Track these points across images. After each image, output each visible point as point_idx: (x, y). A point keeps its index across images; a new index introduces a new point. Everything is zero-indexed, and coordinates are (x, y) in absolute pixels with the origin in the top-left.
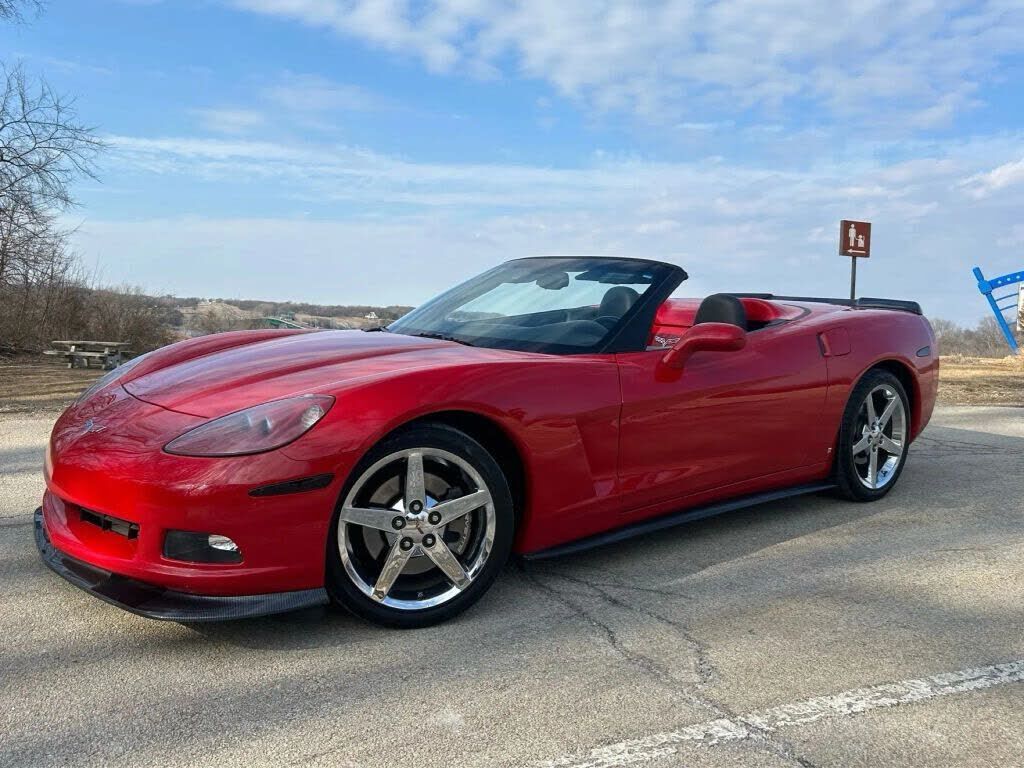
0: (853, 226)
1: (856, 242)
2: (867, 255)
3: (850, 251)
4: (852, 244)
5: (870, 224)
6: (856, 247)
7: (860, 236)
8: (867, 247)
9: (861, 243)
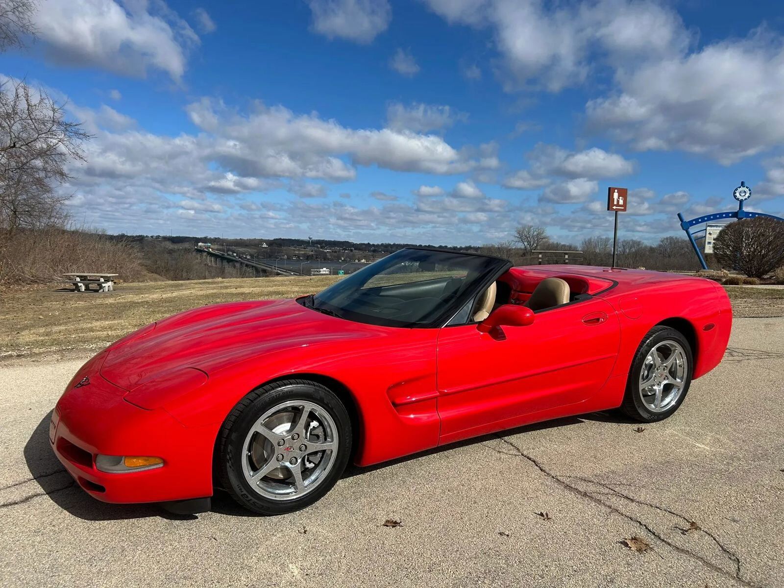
0: (616, 191)
1: (618, 201)
2: (625, 210)
3: (614, 207)
4: (615, 203)
5: (627, 189)
6: (618, 205)
7: (621, 198)
8: (625, 205)
9: (621, 202)
